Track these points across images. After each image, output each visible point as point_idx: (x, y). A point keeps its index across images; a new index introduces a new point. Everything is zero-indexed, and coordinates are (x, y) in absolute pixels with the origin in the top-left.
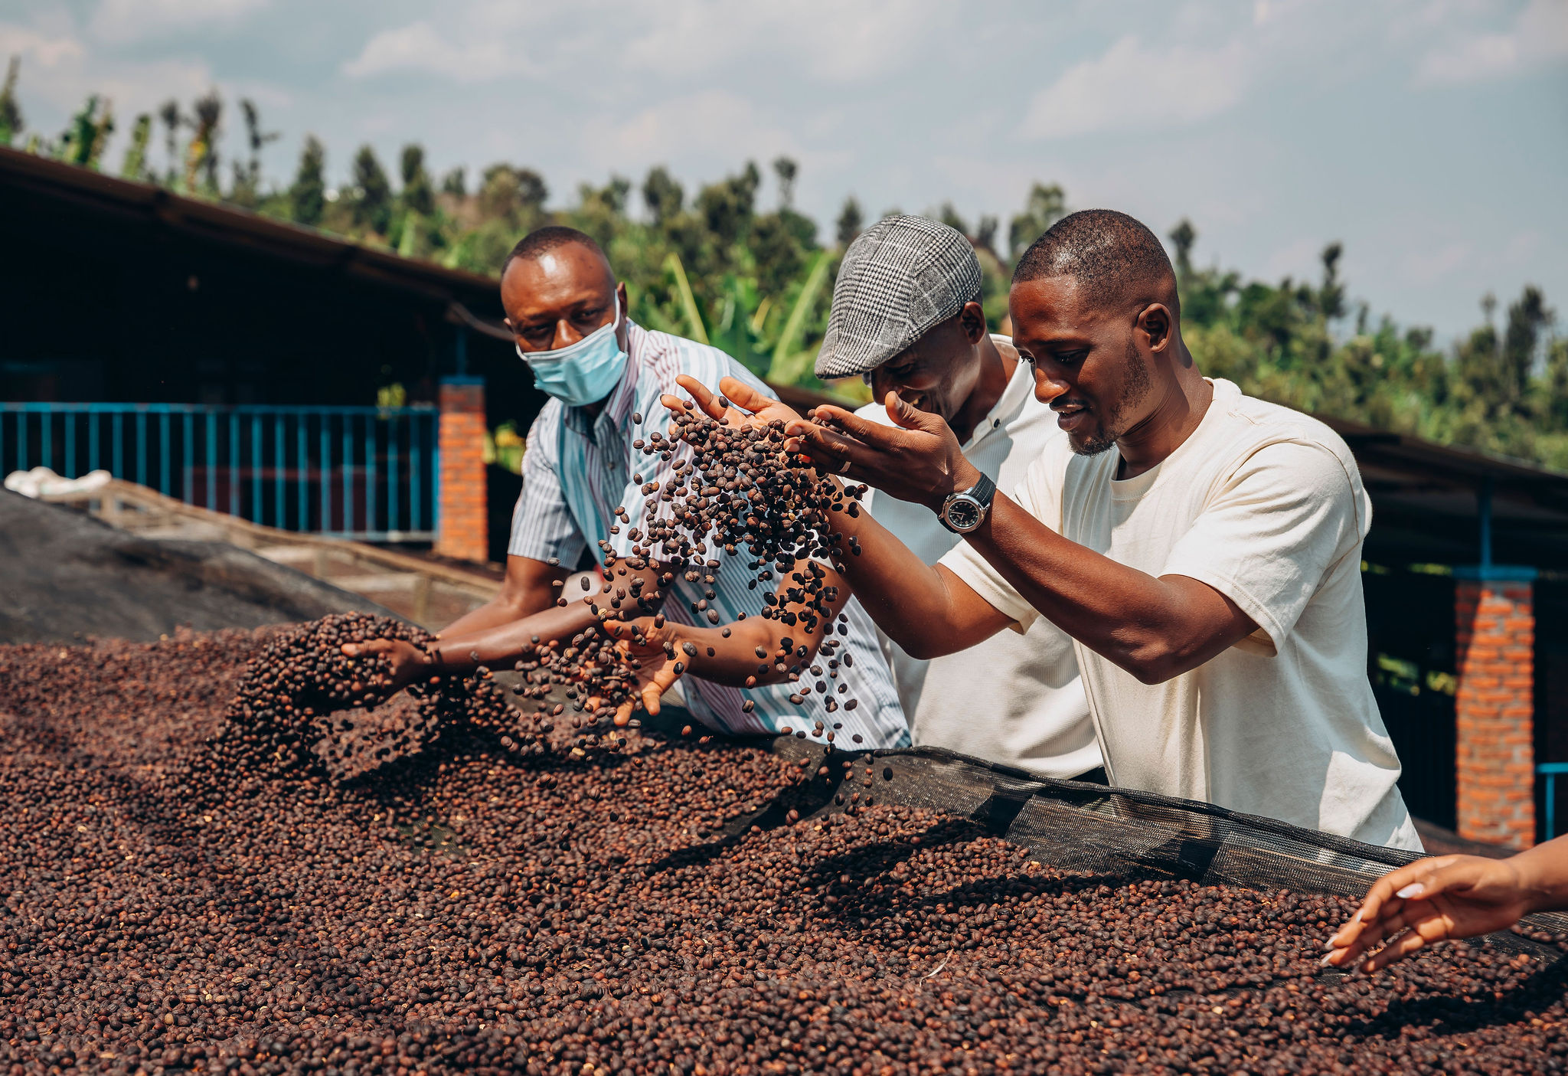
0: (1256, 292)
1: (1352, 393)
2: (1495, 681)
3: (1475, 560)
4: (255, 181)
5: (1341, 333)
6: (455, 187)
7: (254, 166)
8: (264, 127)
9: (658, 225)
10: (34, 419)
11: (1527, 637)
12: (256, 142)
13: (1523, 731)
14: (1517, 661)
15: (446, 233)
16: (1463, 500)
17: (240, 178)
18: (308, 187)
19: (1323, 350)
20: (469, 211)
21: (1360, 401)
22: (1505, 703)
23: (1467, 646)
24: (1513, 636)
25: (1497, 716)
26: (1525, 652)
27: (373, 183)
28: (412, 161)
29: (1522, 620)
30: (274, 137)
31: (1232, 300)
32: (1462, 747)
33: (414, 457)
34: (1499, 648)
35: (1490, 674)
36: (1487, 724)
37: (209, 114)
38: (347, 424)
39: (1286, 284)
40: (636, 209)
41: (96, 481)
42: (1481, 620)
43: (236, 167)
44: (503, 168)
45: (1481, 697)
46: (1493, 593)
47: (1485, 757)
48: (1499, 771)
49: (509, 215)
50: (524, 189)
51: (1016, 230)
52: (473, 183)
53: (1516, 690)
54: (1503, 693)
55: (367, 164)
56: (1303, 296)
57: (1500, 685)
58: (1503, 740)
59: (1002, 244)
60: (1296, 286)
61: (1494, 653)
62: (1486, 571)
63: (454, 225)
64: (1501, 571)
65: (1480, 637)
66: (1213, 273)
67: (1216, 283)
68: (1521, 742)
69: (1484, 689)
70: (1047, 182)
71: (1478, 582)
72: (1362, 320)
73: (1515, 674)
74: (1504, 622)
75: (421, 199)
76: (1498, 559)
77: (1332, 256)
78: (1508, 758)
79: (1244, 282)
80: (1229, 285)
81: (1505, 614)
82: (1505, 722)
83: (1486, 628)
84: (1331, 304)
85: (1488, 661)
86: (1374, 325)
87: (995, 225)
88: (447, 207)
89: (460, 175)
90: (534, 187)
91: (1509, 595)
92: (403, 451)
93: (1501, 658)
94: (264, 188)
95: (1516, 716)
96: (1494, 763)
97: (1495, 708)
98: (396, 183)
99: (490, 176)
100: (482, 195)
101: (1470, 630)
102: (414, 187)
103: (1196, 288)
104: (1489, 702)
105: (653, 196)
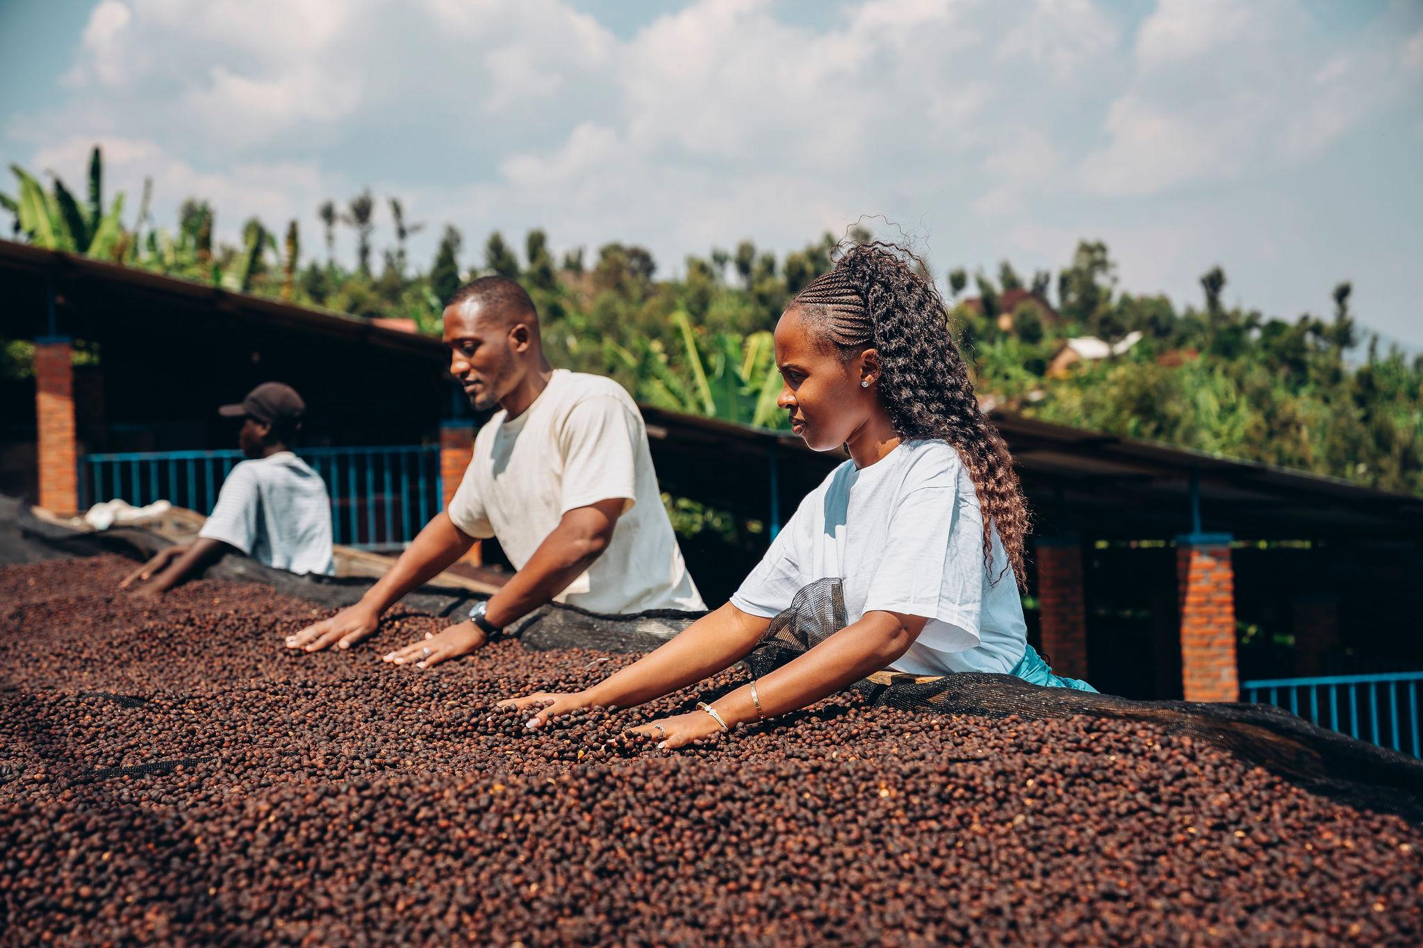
0: (1275, 327)
1: (1357, 413)
2: (1204, 620)
3: (1189, 529)
4: (403, 266)
5: (1354, 360)
6: (574, 266)
7: (401, 254)
8: (409, 220)
9: (750, 288)
10: (126, 466)
11: (1228, 586)
12: (402, 233)
13: (1229, 656)
14: (1222, 604)
15: (566, 305)
16: (1180, 485)
17: (390, 264)
18: (445, 271)
19: (1336, 376)
20: (586, 286)
21: (1366, 420)
22: (1213, 635)
23: (1185, 594)
24: (1217, 585)
25: (1208, 646)
26: (1227, 597)
27: (502, 264)
28: (536, 243)
29: (1224, 573)
30: (417, 228)
31: (1255, 334)
32: (1187, 671)
33: (422, 485)
34: (1208, 594)
35: (1201, 614)
36: (1200, 652)
37: (362, 212)
38: (387, 462)
39: (1305, 319)
40: (731, 278)
41: (159, 508)
42: (1194, 574)
43: (388, 255)
44: (616, 248)
45: (1196, 632)
46: (1201, 553)
47: (1201, 677)
48: (1211, 687)
49: (620, 287)
50: (635, 263)
51: (1064, 282)
52: (590, 262)
53: (1222, 625)
54: (1211, 628)
55: (497, 248)
56: (1317, 329)
57: (1209, 623)
58: (1214, 664)
59: (1053, 297)
60: (1312, 320)
61: (1203, 599)
62: (1195, 537)
63: (574, 299)
64: (1206, 537)
65: (1193, 587)
66: (1237, 313)
67: (1241, 321)
68: (1227, 665)
69: (1199, 626)
70: (1091, 239)
71: (1189, 546)
72: (1372, 349)
73: (1220, 614)
74: (1210, 575)
75: (544, 277)
76: (1206, 529)
77: (1342, 294)
78: (1218, 677)
79: (1264, 320)
80: (1252, 322)
81: (1210, 569)
82: (1214, 650)
83: (1197, 580)
84: (1343, 336)
85: (1199, 605)
86: (1383, 354)
87: (1047, 278)
88: (567, 281)
89: (580, 254)
90: (645, 262)
91: (1213, 555)
92: (413, 481)
93: (1209, 602)
94: (410, 273)
95: (1223, 645)
96: (1207, 681)
97: (1206, 640)
98: (524, 264)
99: (605, 253)
100: (599, 270)
101: (1186, 582)
102: (538, 265)
103: (1223, 326)
104: (1202, 636)
105: (744, 267)
